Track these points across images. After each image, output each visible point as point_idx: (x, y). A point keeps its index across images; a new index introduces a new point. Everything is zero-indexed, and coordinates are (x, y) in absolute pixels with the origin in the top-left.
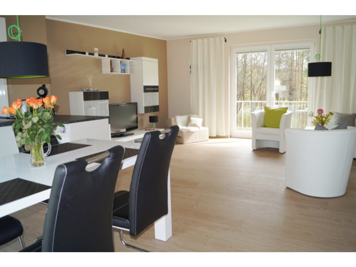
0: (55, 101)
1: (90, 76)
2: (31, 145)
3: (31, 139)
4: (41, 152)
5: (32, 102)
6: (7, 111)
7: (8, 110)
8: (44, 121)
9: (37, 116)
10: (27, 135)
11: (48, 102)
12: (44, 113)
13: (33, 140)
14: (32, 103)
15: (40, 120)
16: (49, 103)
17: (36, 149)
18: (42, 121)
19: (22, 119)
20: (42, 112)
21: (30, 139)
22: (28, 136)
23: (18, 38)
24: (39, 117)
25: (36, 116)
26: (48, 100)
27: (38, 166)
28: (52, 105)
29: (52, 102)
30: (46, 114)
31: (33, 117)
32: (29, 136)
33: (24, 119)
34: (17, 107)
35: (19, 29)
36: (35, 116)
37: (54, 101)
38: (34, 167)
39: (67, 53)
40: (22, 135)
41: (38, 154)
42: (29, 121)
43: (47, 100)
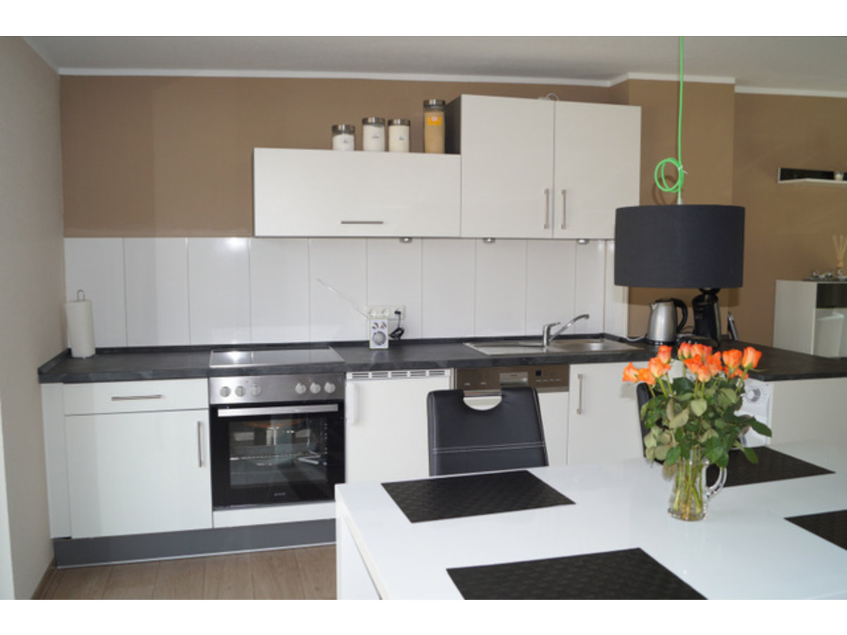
0: (755, 363)
1: (842, 237)
2: (678, 464)
3: (682, 450)
4: (700, 486)
5: (697, 364)
6: (636, 376)
7: (637, 373)
8: (718, 410)
9: (705, 398)
10: (671, 439)
11: (735, 363)
12: (723, 390)
13: (685, 455)
14: (697, 366)
15: (711, 408)
16: (737, 366)
17: (690, 475)
18: (714, 411)
19: (668, 400)
20: (717, 387)
21: (679, 451)
22: (675, 443)
23: (677, 188)
24: (708, 400)
25: (702, 399)
26: (737, 359)
27: (687, 518)
28: (746, 371)
29: (746, 365)
30: (725, 395)
31: (692, 399)
32: (678, 443)
33: (671, 401)
34: (660, 373)
35: (680, 168)
36: (698, 398)
37: (752, 363)
38: (676, 518)
39: (783, 178)
40: (660, 434)
41: (692, 489)
42: (684, 408)
43: (734, 358)
